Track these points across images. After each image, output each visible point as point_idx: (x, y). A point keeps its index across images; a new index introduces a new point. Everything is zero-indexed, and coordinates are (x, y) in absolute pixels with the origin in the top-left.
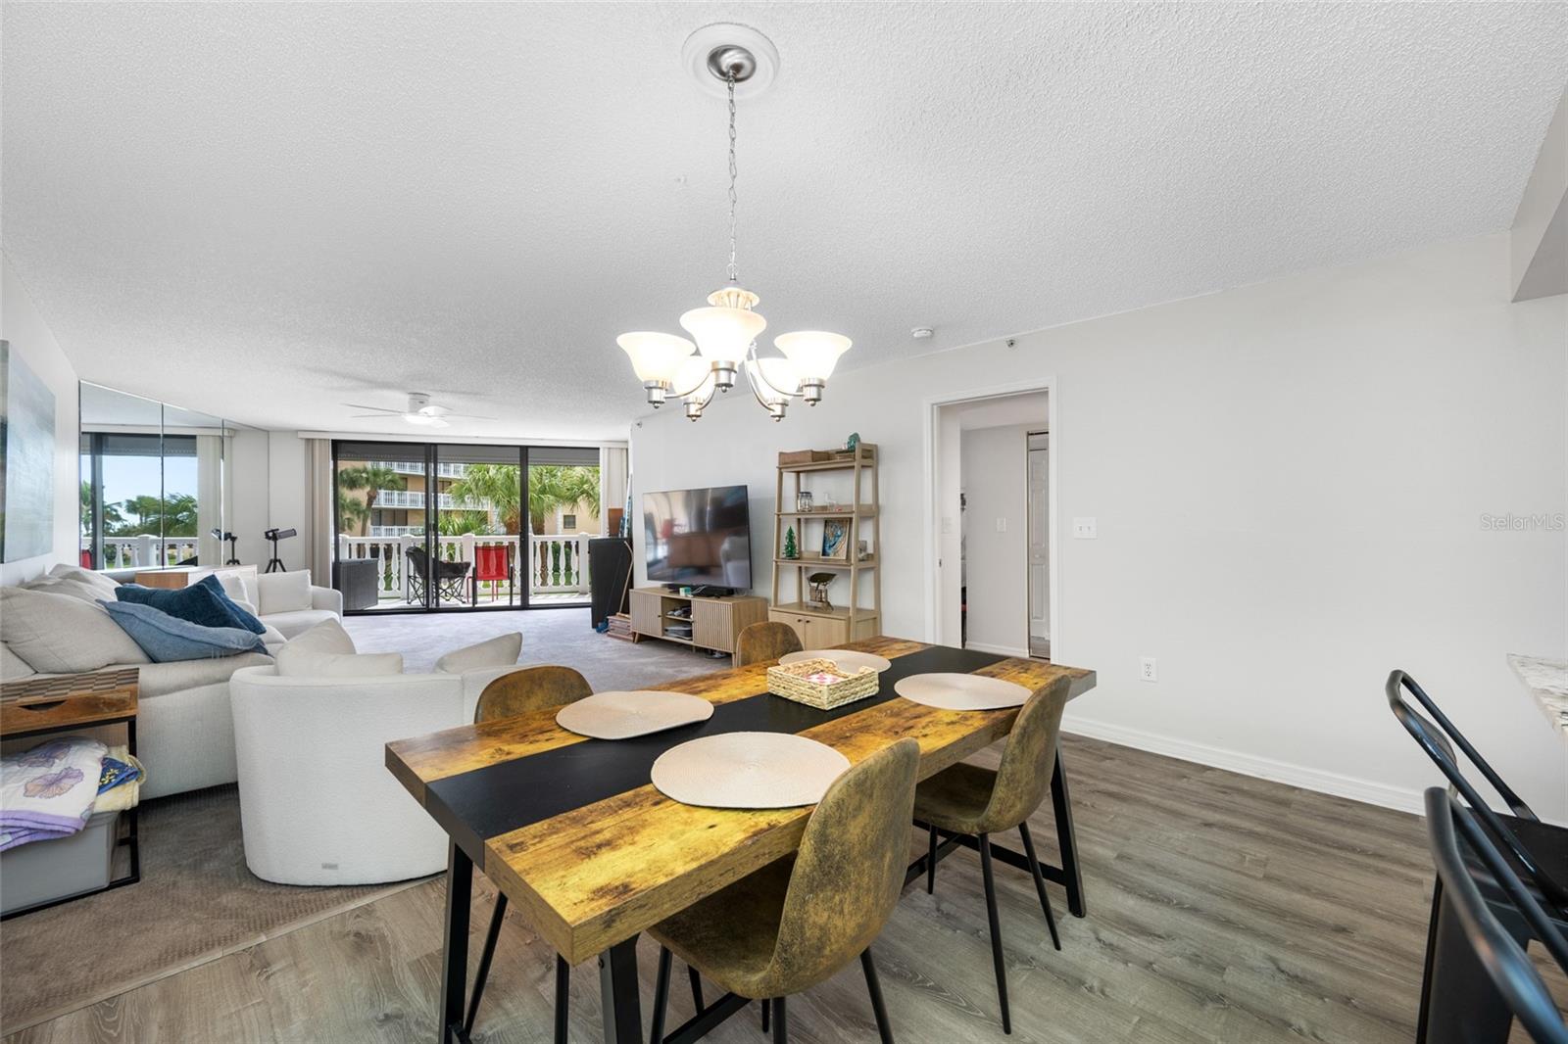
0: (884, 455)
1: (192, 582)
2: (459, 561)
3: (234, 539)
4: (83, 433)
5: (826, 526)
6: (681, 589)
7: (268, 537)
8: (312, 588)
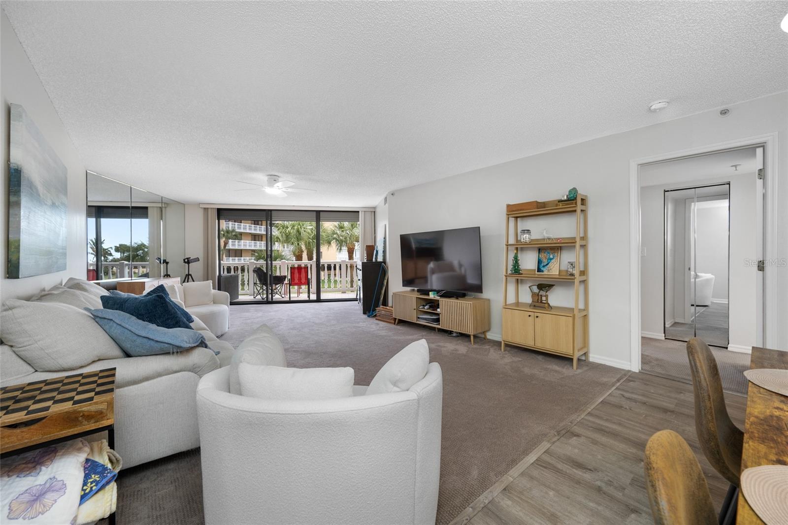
0: (590, 202)
1: (148, 289)
2: (279, 275)
3: (167, 263)
4: (89, 206)
5: (539, 252)
6: (430, 293)
7: (185, 262)
8: (213, 291)
